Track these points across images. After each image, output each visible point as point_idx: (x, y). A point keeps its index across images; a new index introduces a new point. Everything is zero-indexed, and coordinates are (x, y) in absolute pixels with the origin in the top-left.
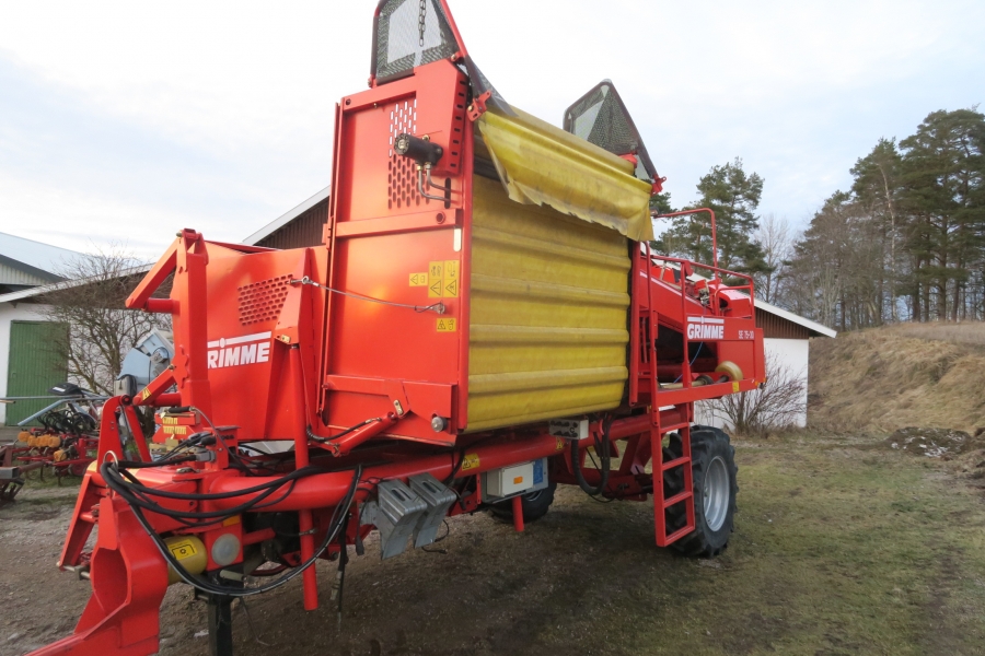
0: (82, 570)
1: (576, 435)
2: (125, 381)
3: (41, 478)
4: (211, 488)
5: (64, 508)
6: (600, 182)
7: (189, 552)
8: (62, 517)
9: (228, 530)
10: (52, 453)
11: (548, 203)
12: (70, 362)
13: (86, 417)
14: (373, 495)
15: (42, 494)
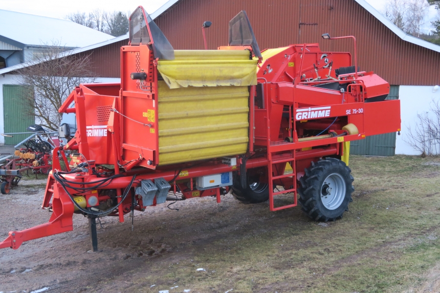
0: (50, 208)
1: (230, 164)
2: (64, 127)
3: (27, 175)
4: (87, 181)
5: (40, 190)
6: (221, 69)
7: (81, 201)
8: (39, 194)
9: (94, 195)
10: (32, 162)
11: (191, 85)
12: (36, 110)
13: (47, 143)
14: (139, 185)
15: (29, 183)
